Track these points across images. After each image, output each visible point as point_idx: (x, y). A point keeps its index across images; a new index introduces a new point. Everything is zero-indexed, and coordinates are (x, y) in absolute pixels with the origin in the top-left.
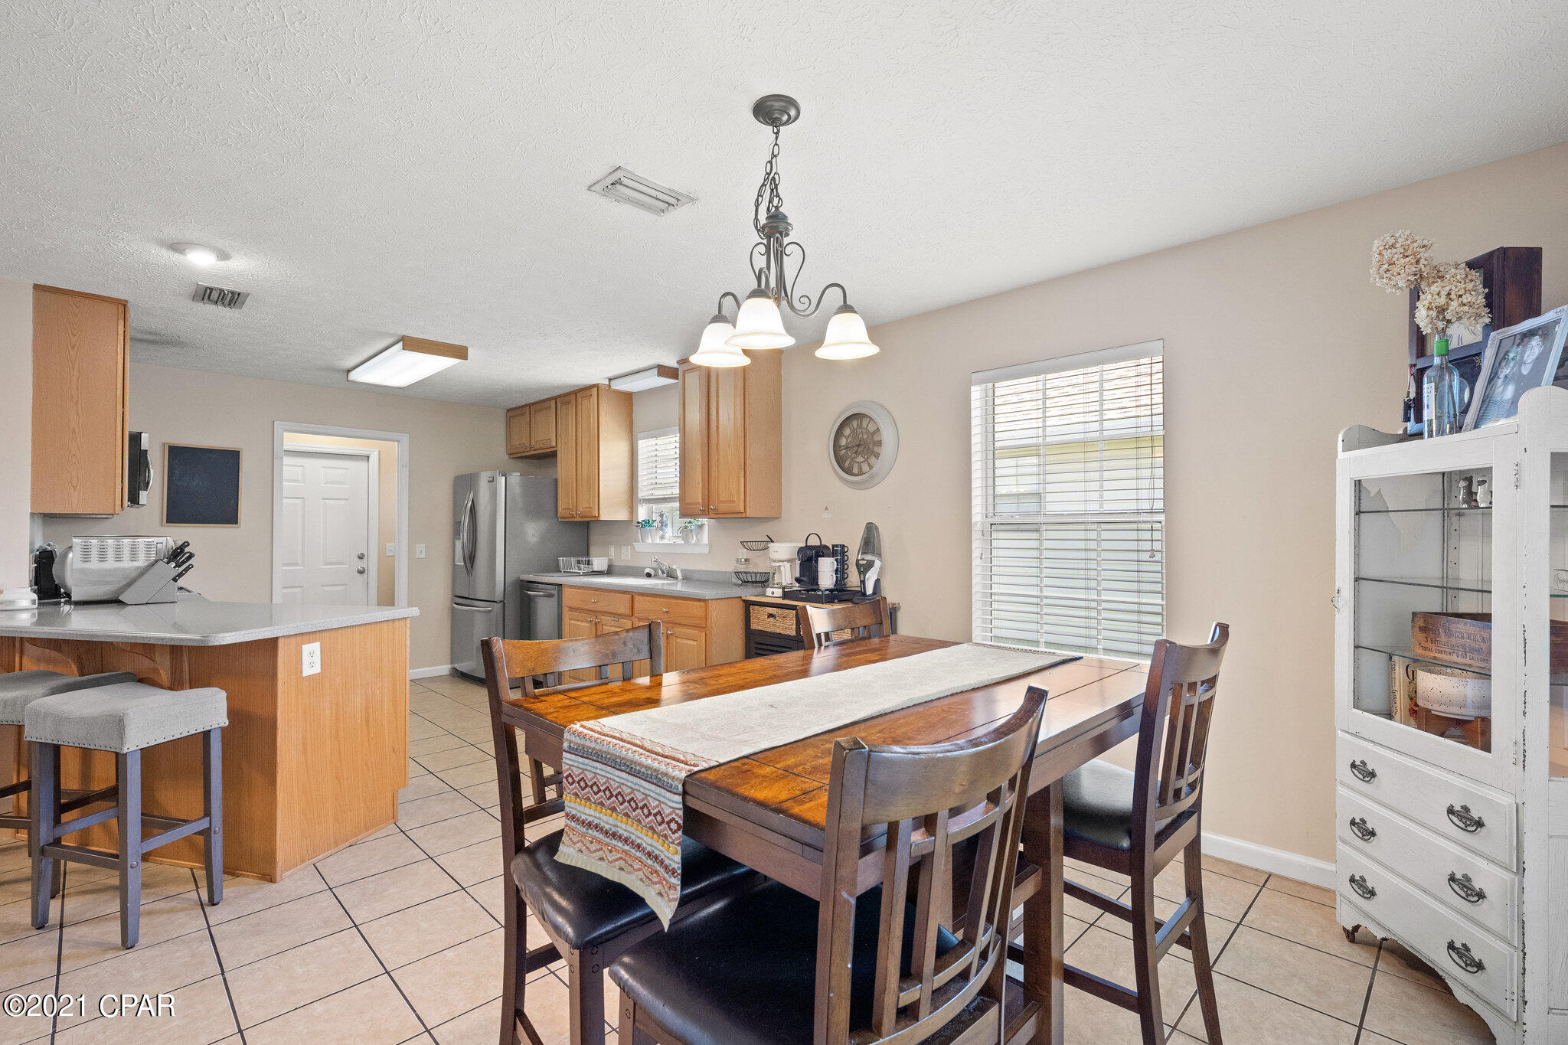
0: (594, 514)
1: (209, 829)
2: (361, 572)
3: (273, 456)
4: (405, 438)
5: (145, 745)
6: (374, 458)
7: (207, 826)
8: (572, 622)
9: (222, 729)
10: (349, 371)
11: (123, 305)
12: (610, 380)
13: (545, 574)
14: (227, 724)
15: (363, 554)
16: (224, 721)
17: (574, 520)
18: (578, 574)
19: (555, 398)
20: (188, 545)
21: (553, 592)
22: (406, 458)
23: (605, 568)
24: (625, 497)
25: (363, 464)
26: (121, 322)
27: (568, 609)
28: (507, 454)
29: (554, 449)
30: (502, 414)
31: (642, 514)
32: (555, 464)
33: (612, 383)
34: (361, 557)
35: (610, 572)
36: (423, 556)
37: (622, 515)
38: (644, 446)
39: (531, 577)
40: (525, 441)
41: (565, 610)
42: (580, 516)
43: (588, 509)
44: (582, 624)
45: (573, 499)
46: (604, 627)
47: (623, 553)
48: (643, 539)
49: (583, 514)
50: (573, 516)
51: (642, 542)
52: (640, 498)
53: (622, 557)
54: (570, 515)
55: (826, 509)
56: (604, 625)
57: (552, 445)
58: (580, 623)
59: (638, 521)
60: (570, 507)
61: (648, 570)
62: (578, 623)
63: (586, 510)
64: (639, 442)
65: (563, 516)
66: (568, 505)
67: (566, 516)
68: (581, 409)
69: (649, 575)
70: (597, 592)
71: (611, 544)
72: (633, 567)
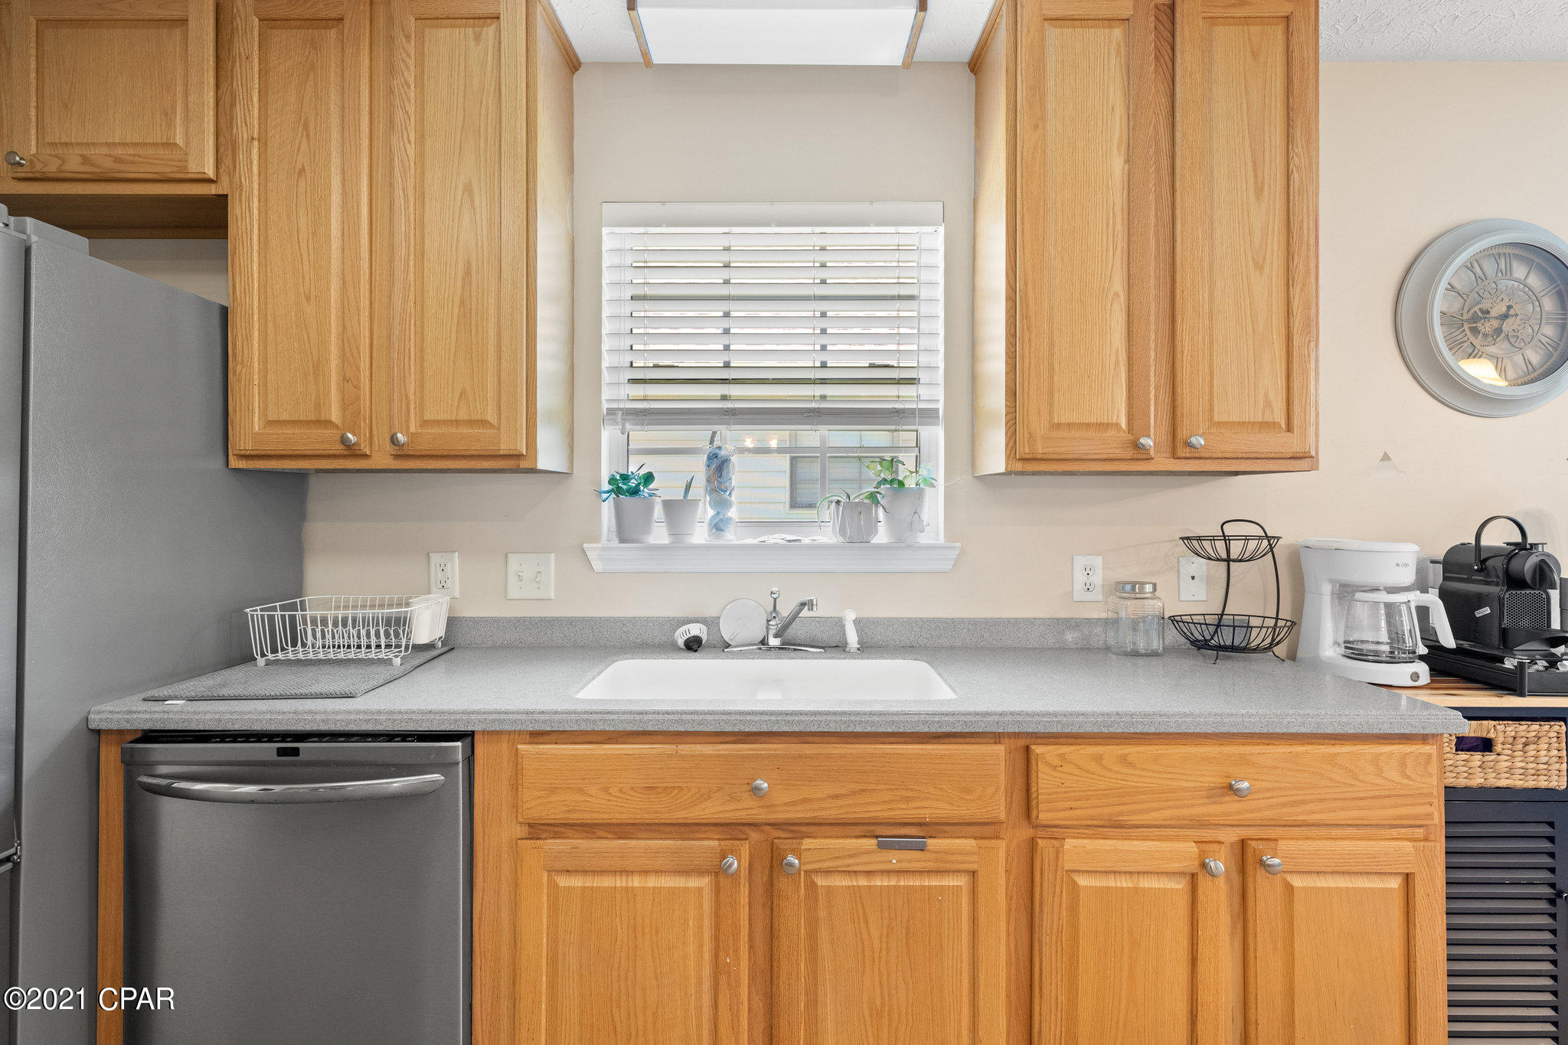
0: (506, 447)
29: (215, 190)
32: (221, 245)
42: (401, 453)
43: (466, 430)
44: (652, 882)
45: (357, 387)
46: (820, 881)
47: (512, 579)
48: (624, 533)
49: (424, 446)
50: (351, 451)
51: (622, 540)
52: (605, 406)
53: (514, 592)
54: (338, 448)
55: (1386, 457)
56: (816, 871)
57: (193, 168)
58: (636, 882)
59: (605, 477)
60: (335, 416)
61: (696, 630)
62: (620, 882)
63: (453, 430)
64: (605, 231)
65: (270, 448)
66: (318, 406)
67: (297, 449)
68: (422, 60)
69: (694, 645)
70: (774, 746)
71: (447, 550)
72: (581, 620)
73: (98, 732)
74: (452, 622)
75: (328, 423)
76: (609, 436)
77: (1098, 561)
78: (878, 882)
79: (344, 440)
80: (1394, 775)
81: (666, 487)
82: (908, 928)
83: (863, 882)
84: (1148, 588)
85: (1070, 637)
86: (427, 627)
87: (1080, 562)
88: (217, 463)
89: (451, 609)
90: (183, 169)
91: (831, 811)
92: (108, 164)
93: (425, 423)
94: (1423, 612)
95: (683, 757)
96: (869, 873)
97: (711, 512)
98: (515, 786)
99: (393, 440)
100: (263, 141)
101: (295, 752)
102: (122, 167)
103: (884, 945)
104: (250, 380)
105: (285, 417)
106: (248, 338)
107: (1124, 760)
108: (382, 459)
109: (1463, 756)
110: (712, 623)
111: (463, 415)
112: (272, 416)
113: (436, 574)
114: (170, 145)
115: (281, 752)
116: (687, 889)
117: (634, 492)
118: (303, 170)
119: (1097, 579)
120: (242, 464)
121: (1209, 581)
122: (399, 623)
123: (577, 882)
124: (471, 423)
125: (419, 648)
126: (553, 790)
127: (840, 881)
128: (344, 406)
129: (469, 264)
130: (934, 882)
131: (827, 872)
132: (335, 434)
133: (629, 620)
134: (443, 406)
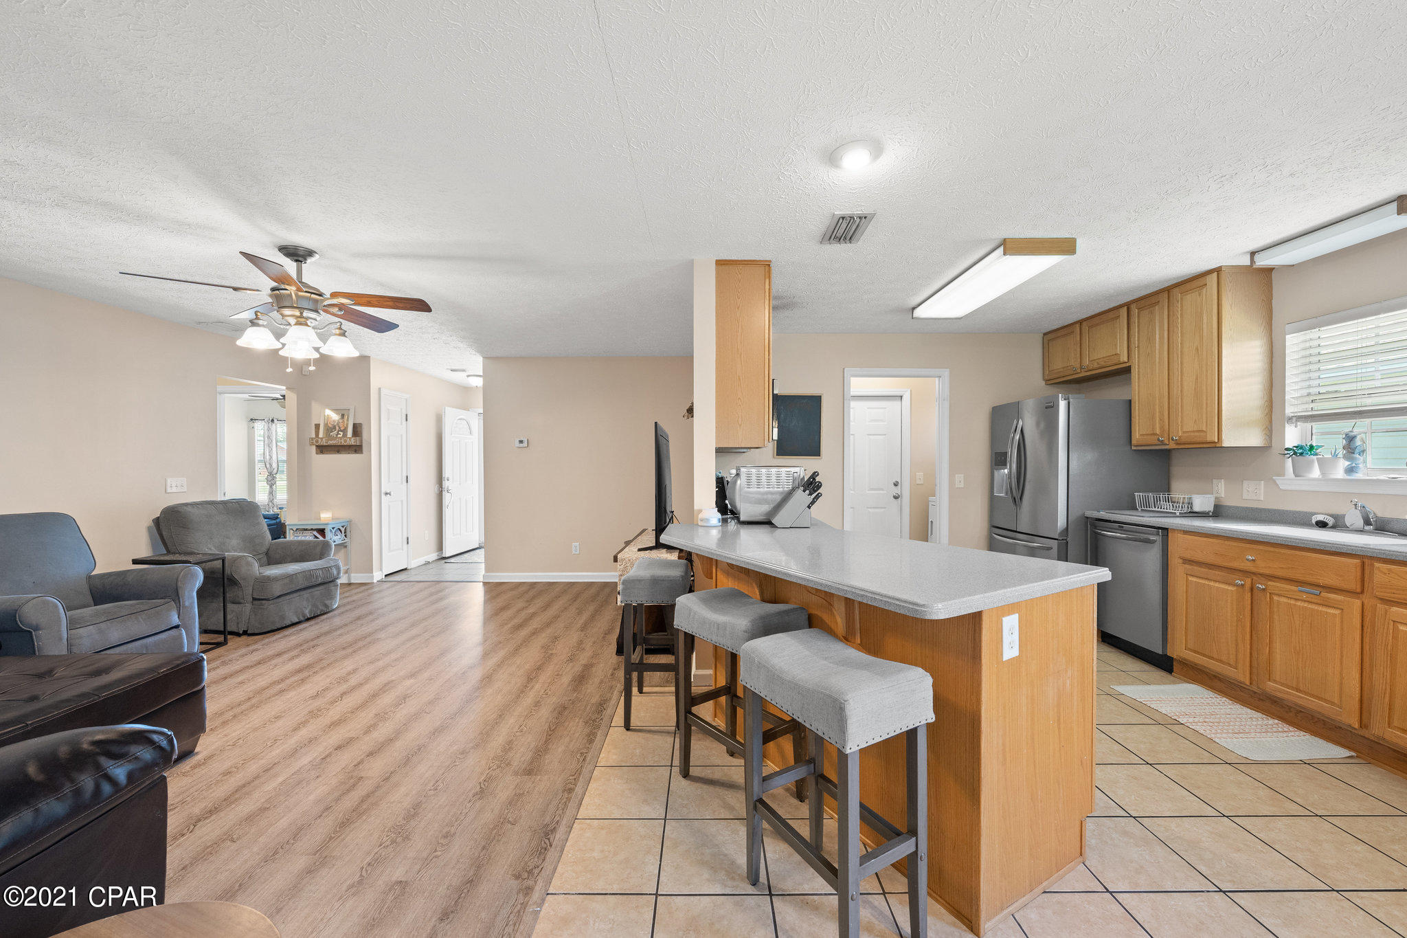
0: (1209, 439)
1: (916, 853)
2: (896, 498)
3: (844, 398)
4: (946, 373)
5: (864, 745)
6: (906, 398)
7: (913, 849)
8: (1190, 578)
9: (928, 725)
10: (914, 309)
11: (767, 265)
12: (1253, 254)
13: (1116, 512)
14: (934, 719)
15: (897, 482)
16: (930, 717)
17: (1163, 447)
18: (1173, 515)
19: (1128, 305)
20: (818, 475)
21: (1152, 538)
22: (947, 392)
23: (1209, 507)
24: (1258, 414)
25: (897, 404)
26: (767, 280)
27: (1181, 561)
28: (1044, 380)
29: (1128, 365)
30: (1039, 338)
31: (1292, 436)
32: (1129, 381)
33: (1257, 257)
34: (896, 485)
35: (1218, 512)
36: (962, 486)
37: (1253, 439)
38: (1294, 343)
39: (1103, 514)
40: (1074, 363)
41: (1175, 561)
42: (1177, 443)
43: (1197, 434)
44: (1217, 585)
46: (1276, 598)
47: (1246, 491)
48: (1297, 472)
49: (1183, 440)
50: (1162, 443)
51: (1296, 476)
52: (1289, 414)
53: (1245, 496)
54: (1157, 442)
56: (1275, 594)
57: (1122, 360)
58: (1212, 583)
59: (1287, 447)
60: (1158, 431)
61: (1320, 518)
62: (1207, 582)
63: (1192, 434)
64: (1287, 337)
65: (1141, 443)
66: (1153, 429)
67: (1149, 443)
68: (1182, 306)
69: (1322, 525)
70: (1261, 547)
71: (1219, 478)
72: (1275, 510)
73: (1087, 518)
74: (1216, 506)
75: (1155, 434)
76: (1290, 429)
78: (1299, 603)
79: (1159, 440)
81: (1322, 452)
82: (1311, 624)
83: (1292, 602)
86: (1201, 506)
88: (1128, 448)
90: (1120, 361)
91: (1280, 573)
92: (1103, 363)
93: (1184, 432)
96: (1296, 600)
97: (1346, 463)
98: (1178, 547)
99: (1174, 438)
100: (1139, 347)
101: (1122, 527)
103: (1301, 628)
104: (1136, 422)
105: (1145, 433)
106: (1135, 409)
108: (1172, 445)
111: (1195, 429)
112: (1141, 433)
113: (1215, 487)
114: (1116, 354)
116: (1228, 590)
117: (1303, 454)
118: (1149, 354)
120: (1135, 448)
122: (1191, 504)
123: (1194, 579)
124: (1199, 431)
126: (1186, 549)
127: (1283, 600)
128: (1160, 428)
129: (1196, 375)
130: (1320, 608)
131: (1279, 595)
132: (1156, 437)
133: (1297, 512)
134: (1189, 426)
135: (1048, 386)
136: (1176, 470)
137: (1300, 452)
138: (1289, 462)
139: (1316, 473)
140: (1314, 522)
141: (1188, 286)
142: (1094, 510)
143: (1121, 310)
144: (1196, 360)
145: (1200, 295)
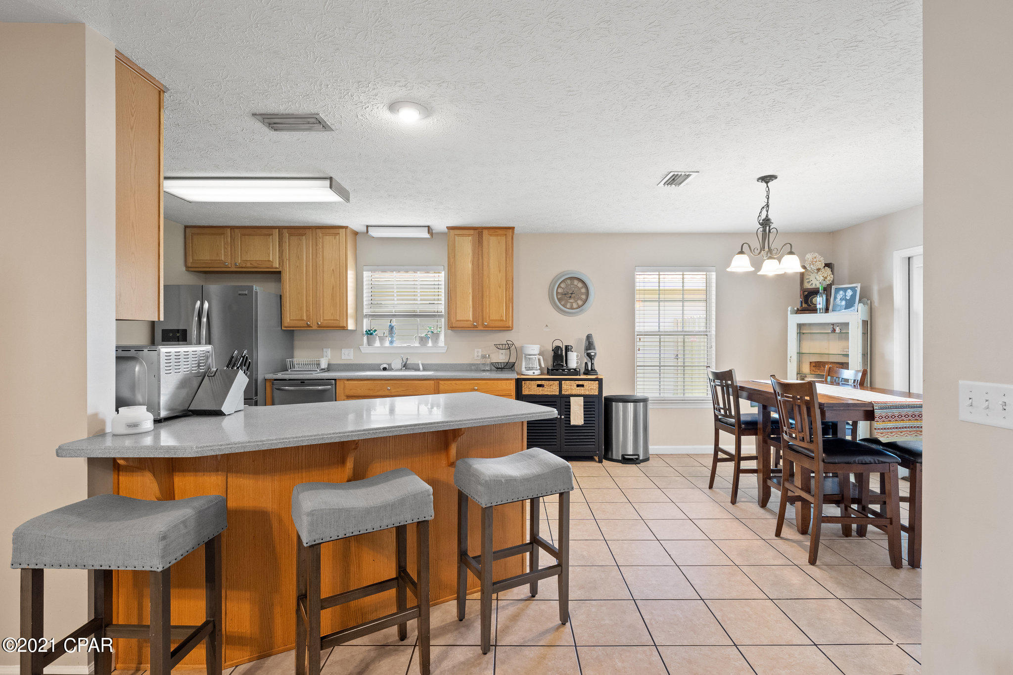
0: (341, 325)
12: (368, 227)
19: (280, 228)
24: (353, 312)
27: (346, 397)
28: (186, 267)
29: (279, 270)
30: (181, 229)
31: (366, 325)
32: (280, 280)
33: (370, 229)
38: (366, 276)
39: (281, 376)
40: (225, 259)
42: (319, 326)
43: (333, 322)
45: (310, 312)
47: (343, 354)
48: (369, 344)
49: (324, 325)
50: (309, 326)
51: (369, 345)
52: (365, 314)
53: (343, 357)
54: (305, 325)
55: (547, 326)
57: (274, 266)
59: (365, 330)
60: (305, 318)
61: (385, 366)
63: (330, 321)
64: (364, 272)
65: (291, 325)
66: (301, 317)
67: (297, 325)
68: (323, 243)
69: (385, 369)
70: (392, 382)
71: (327, 347)
72: (359, 364)
73: (267, 379)
74: (329, 365)
75: (303, 320)
76: (365, 321)
77: (480, 350)
79: (307, 324)
80: (504, 386)
81: (379, 333)
84: (487, 356)
85: (473, 367)
86: (324, 365)
87: (476, 350)
88: (280, 328)
89: (329, 362)
90: (272, 266)
91: (402, 393)
92: (256, 265)
93: (324, 320)
94: (539, 360)
95: (375, 384)
97: (390, 339)
98: (344, 389)
99: (318, 324)
100: (289, 260)
101: (304, 382)
102: (259, 265)
104: (287, 311)
105: (294, 319)
106: (287, 302)
107: (456, 384)
108: (315, 327)
109: (538, 388)
110: (390, 365)
111: (332, 318)
112: (291, 319)
113: (325, 354)
114: (269, 261)
115: (301, 382)
117: (371, 334)
118: (298, 266)
119: (480, 354)
120: (285, 329)
121: (506, 355)
122: (318, 365)
124: (334, 320)
125: (322, 369)
126: (351, 390)
128: (307, 316)
129: (333, 286)
132: (306, 322)
133: (370, 364)
134: (328, 316)
135: (186, 272)
136: (297, 343)
137: (369, 333)
138: (365, 338)
139: (377, 344)
140: (382, 368)
141: (328, 230)
142: (270, 373)
143: (274, 230)
144: (333, 277)
145: (335, 239)
